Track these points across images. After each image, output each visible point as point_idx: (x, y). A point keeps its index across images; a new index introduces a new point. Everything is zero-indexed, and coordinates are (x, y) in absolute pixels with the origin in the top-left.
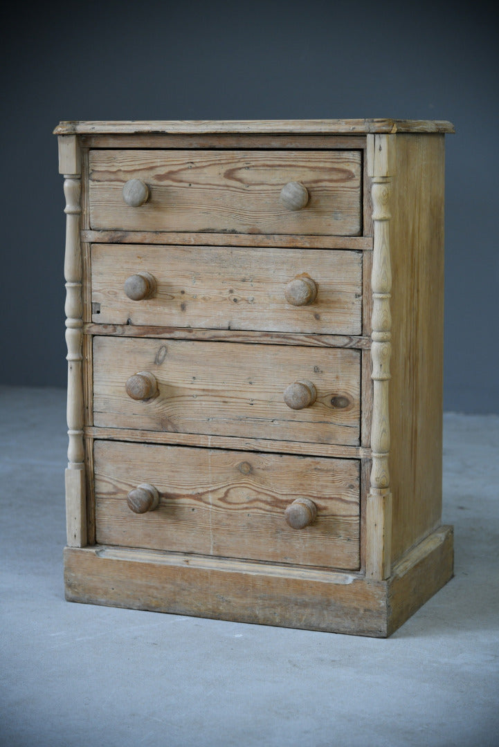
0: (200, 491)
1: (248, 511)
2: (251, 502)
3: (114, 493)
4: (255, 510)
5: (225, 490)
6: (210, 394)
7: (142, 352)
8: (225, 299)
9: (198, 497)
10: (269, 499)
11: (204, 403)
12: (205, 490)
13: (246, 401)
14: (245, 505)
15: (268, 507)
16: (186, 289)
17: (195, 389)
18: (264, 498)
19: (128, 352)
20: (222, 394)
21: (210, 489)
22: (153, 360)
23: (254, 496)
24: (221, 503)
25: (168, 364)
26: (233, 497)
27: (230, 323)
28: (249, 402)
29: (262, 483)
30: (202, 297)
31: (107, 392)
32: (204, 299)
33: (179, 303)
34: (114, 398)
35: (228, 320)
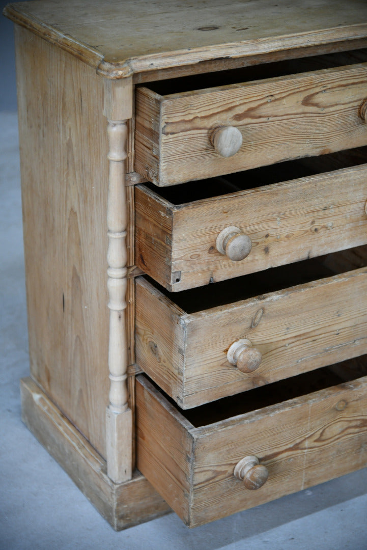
0: (298, 441)
1: (339, 440)
2: (343, 431)
3: (213, 478)
4: (346, 437)
5: (321, 431)
6: (301, 338)
7: (238, 322)
8: (307, 231)
9: (296, 447)
10: (358, 423)
11: (294, 348)
12: (303, 439)
13: (333, 333)
14: (337, 437)
15: (357, 430)
16: (271, 232)
17: (288, 339)
18: (354, 424)
19: (223, 326)
20: (313, 334)
21: (307, 436)
22: (249, 325)
23: (346, 425)
24: (316, 444)
25: (263, 324)
26: (328, 434)
27: (309, 253)
28: (336, 332)
29: (355, 412)
30: (285, 235)
31: (199, 372)
32: (287, 237)
33: (263, 248)
34: (206, 375)
35: (308, 250)
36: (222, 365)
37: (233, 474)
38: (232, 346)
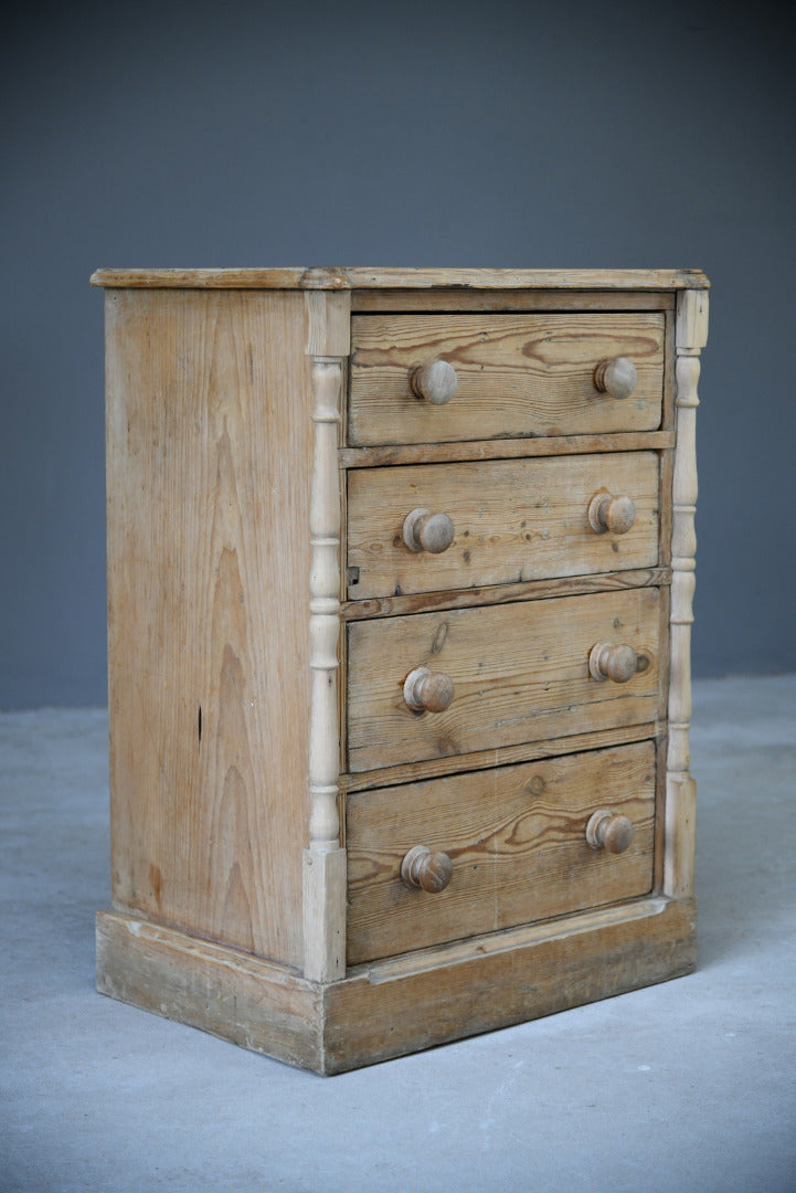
0: (484, 836)
1: (538, 848)
2: (542, 834)
3: (375, 875)
4: (547, 845)
5: (513, 825)
6: (500, 685)
7: (416, 638)
8: (516, 537)
9: (481, 847)
10: (562, 823)
11: (492, 701)
12: (490, 833)
13: (540, 686)
14: (536, 841)
15: (561, 836)
16: (472, 529)
17: (482, 682)
18: (556, 823)
19: (397, 641)
20: (513, 682)
21: (495, 830)
22: (429, 647)
23: (546, 823)
24: (509, 848)
25: (449, 650)
26: (522, 835)
27: (521, 572)
28: (544, 686)
29: (556, 801)
30: (490, 536)
31: (368, 712)
32: (492, 540)
33: (462, 552)
34: (378, 719)
35: (519, 568)
36: (397, 707)
37: (400, 875)
38: (410, 677)
